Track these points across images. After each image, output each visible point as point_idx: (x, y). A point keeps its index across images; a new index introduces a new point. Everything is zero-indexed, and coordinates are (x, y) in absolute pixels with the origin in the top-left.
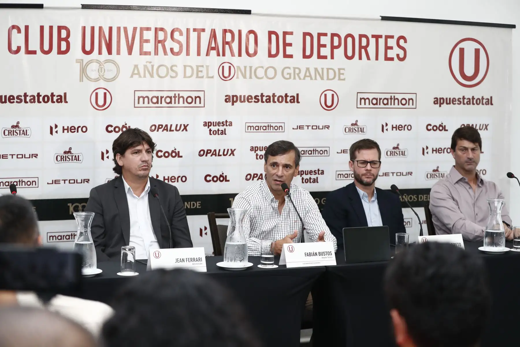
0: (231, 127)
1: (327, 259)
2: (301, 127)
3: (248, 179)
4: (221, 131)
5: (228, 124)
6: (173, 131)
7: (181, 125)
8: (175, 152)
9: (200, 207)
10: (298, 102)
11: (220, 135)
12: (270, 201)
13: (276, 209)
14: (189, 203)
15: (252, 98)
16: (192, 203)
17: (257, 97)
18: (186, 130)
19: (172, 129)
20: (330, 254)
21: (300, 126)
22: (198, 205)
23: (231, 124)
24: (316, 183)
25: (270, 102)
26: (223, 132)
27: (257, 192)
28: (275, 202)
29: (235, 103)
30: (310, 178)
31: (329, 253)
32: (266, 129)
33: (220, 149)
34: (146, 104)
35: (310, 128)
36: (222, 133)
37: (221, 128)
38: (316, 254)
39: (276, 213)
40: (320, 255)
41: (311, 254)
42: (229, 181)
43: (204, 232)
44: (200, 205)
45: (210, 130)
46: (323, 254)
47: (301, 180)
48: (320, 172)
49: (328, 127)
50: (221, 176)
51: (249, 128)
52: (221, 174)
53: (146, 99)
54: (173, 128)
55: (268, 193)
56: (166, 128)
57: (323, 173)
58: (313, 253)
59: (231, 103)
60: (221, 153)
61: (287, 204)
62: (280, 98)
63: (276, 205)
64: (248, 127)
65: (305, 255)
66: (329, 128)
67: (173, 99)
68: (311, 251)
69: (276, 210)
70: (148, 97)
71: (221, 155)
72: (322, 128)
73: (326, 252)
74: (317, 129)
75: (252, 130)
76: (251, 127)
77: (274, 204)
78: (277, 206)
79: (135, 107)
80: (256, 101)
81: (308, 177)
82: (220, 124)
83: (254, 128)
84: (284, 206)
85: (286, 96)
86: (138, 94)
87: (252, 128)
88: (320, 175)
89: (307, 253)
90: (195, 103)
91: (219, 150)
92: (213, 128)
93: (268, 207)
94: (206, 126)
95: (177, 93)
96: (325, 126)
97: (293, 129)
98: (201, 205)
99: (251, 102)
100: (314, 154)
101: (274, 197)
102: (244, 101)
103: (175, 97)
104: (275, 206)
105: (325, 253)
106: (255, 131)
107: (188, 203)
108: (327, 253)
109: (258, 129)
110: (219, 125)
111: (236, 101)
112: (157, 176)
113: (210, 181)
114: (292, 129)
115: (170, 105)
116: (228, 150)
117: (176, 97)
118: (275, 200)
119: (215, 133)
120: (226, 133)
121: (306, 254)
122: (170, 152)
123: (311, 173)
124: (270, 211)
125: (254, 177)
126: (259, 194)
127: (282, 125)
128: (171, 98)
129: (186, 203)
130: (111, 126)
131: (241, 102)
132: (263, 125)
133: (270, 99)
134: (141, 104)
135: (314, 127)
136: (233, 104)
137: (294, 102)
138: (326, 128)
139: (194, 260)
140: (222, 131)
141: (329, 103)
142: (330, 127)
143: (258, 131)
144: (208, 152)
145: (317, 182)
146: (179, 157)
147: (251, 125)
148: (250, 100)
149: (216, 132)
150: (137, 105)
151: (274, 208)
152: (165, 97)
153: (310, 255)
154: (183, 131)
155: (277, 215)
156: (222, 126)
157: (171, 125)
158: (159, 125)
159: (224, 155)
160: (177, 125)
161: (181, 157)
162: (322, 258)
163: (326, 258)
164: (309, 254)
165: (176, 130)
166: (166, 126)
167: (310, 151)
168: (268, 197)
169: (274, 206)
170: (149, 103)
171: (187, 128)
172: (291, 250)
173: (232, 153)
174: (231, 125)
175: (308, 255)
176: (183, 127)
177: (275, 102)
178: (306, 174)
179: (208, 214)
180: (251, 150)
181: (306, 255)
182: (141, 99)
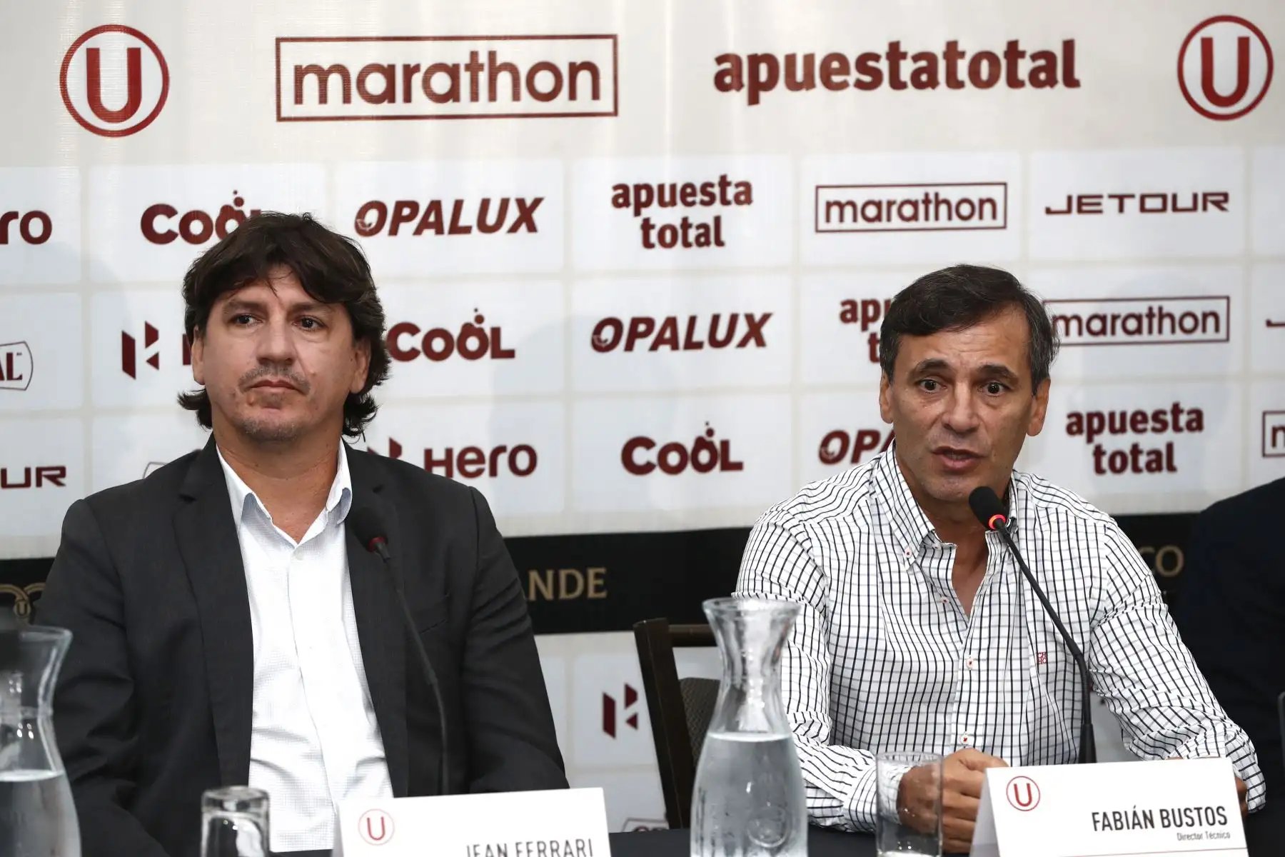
0: (745, 207)
1: (1205, 843)
2: (1084, 204)
3: (831, 458)
4: (699, 227)
5: (731, 192)
6: (467, 230)
7: (505, 203)
8: (480, 334)
9: (603, 595)
10: (1071, 82)
11: (695, 248)
12: (912, 548)
13: (944, 585)
14: (550, 574)
15: (844, 69)
16: (563, 574)
17: (871, 64)
18: (532, 228)
19: (463, 222)
20: (1218, 818)
21: (1080, 198)
22: (591, 582)
23: (745, 195)
24: (1165, 472)
25: (933, 83)
26: (706, 234)
27: (852, 503)
28: (937, 554)
29: (763, 95)
30: (1136, 450)
31: (1214, 815)
32: (915, 217)
33: (692, 313)
34: (335, 105)
35: (1133, 204)
36: (703, 241)
37: (700, 215)
38: (1149, 819)
39: (948, 607)
40: (1166, 822)
41: (1124, 819)
42: (738, 466)
43: (622, 714)
44: (600, 582)
45: (647, 226)
46: (1185, 819)
47: (1091, 460)
48: (1183, 419)
49: (1221, 200)
50: (701, 443)
51: (835, 211)
52: (703, 433)
53: (335, 81)
54: (469, 217)
55: (907, 510)
56: (432, 218)
57: (1197, 422)
58: (1135, 814)
59: (744, 92)
60: (701, 334)
61: (998, 568)
62: (985, 66)
63: (943, 566)
64: (829, 205)
65: (1095, 822)
66: (1225, 205)
67: (465, 77)
68: (1125, 807)
69: (947, 592)
70: (341, 70)
71: (699, 345)
72: (1189, 204)
73: (1198, 809)
74: (1164, 209)
75: (848, 223)
76: (841, 206)
77: (935, 563)
78: (950, 573)
79: (280, 119)
80: (867, 79)
81: (1123, 442)
82: (693, 194)
83: (859, 211)
84: (986, 578)
85: (1013, 51)
86: (295, 56)
87: (848, 211)
88: (1186, 434)
89: (1105, 815)
90: (573, 96)
91: (692, 321)
92: (659, 215)
93: (904, 577)
94: (626, 204)
95: (483, 48)
96: (1205, 196)
97: (1049, 211)
98: (608, 582)
99: (843, 85)
100: (1150, 331)
101: (931, 527)
102: (808, 84)
103: (474, 67)
104: (942, 574)
105: (1194, 814)
106: (862, 224)
107: (544, 578)
108: (1202, 812)
109: (878, 218)
110: (690, 199)
111: (770, 84)
112: (395, 448)
113: (647, 468)
114: (1043, 211)
115: (449, 107)
116: (734, 319)
117: (481, 67)
118: (937, 544)
119: (668, 235)
120: (724, 237)
121: (1099, 817)
122: (455, 332)
123: (1140, 426)
124: (915, 598)
125: (860, 447)
126: (857, 514)
127: (996, 193)
128: (453, 72)
129: (534, 576)
130: (169, 211)
131: (793, 85)
132: (899, 195)
133: (931, 70)
134: (311, 105)
135: (1150, 203)
136: (754, 100)
137: (1051, 82)
138: (1210, 206)
139: (552, 850)
140: (702, 231)
141: (1225, 82)
142: (1231, 197)
143: (876, 225)
144: (641, 327)
145: (1171, 468)
146: (500, 354)
147: (843, 196)
148: (836, 79)
149: (673, 236)
150: (289, 108)
151: (937, 584)
152: (423, 69)
153: (1119, 825)
154: (514, 229)
155: (951, 616)
156: (703, 203)
157: (458, 205)
158: (400, 205)
159: (715, 343)
160: (485, 204)
161: (510, 354)
162: (1181, 837)
163: (1199, 837)
164: (1116, 821)
165: (483, 227)
166: (435, 206)
167: (1131, 316)
168: (904, 530)
169: (934, 573)
170: (347, 99)
171: (537, 216)
172: (1024, 798)
173: (755, 331)
174: (749, 201)
175: (1109, 825)
176: (513, 213)
177: (960, 85)
178: (1113, 430)
179: (635, 626)
180: (843, 317)
181: (1099, 826)
182: (311, 81)
